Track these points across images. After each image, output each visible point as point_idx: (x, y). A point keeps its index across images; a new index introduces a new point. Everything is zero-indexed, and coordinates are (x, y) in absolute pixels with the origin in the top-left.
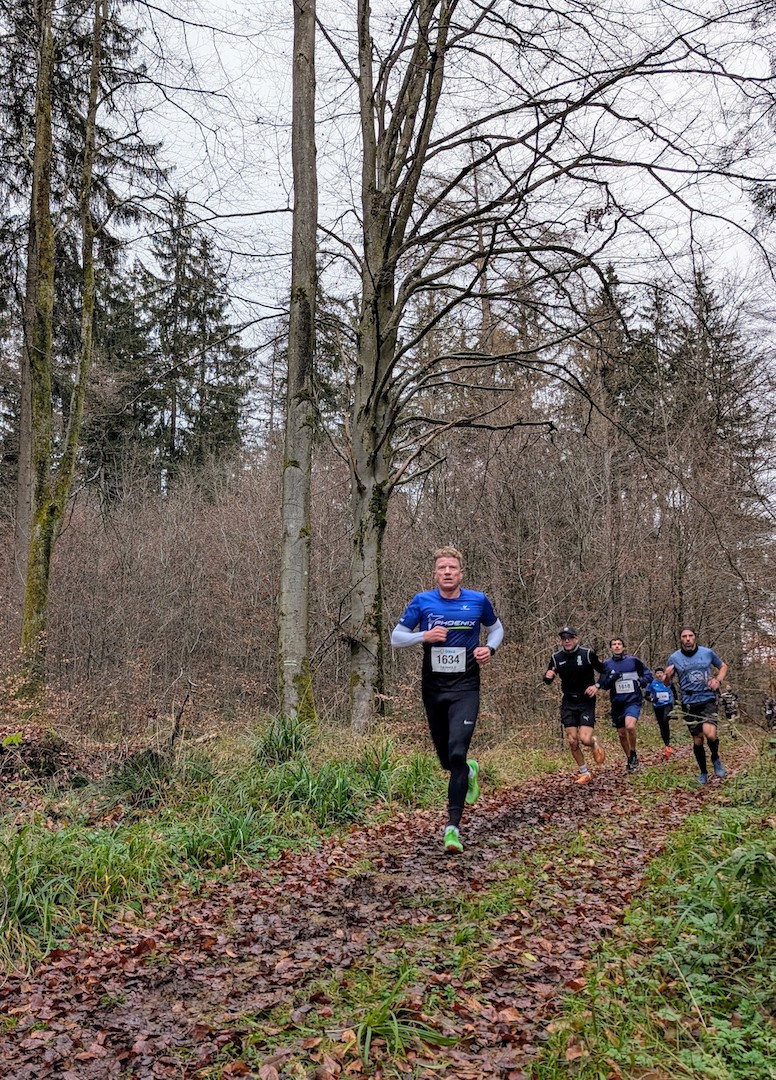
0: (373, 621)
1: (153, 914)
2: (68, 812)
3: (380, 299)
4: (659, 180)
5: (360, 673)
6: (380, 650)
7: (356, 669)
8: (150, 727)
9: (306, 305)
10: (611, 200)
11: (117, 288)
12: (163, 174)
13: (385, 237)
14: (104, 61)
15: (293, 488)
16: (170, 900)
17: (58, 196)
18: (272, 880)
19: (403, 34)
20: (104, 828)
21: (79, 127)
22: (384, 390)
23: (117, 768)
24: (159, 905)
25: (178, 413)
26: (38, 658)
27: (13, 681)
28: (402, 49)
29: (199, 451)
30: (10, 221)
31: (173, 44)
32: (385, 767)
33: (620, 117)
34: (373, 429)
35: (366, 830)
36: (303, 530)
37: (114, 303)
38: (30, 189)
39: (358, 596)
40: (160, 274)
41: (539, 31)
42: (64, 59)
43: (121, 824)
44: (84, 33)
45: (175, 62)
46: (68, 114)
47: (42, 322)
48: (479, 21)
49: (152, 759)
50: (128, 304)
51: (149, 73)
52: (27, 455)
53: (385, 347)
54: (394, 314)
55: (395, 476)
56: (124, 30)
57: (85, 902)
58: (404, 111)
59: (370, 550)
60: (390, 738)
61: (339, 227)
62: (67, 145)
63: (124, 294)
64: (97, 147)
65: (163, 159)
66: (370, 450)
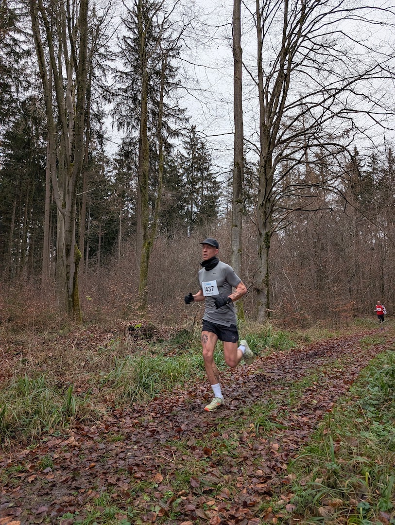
0: (265, 282)
1: (187, 386)
2: (157, 351)
3: (266, 164)
4: (372, 117)
5: (261, 301)
6: (268, 293)
7: (259, 300)
8: (185, 321)
9: (240, 168)
10: (353, 125)
11: (171, 161)
12: (187, 120)
13: (268, 142)
14: (165, 80)
15: (235, 235)
16: (193, 382)
17: (150, 129)
18: (228, 375)
19: (275, 67)
20: (170, 357)
21: (157, 104)
22: (269, 198)
23: (173, 336)
24: (189, 383)
25: (193, 206)
26: (145, 296)
27: (137, 304)
28: (274, 72)
29: (201, 220)
30: (133, 139)
31: (190, 73)
32: (269, 336)
33: (356, 94)
34: (265, 212)
35: (261, 358)
36: (239, 250)
37: (170, 166)
38: (140, 127)
39: (259, 273)
40: (187, 156)
41: (326, 62)
42: (151, 80)
43: (176, 356)
44: (158, 70)
45: (191, 80)
46: (153, 100)
47: (145, 176)
48: (304, 59)
49: (186, 332)
50: (175, 167)
51: (182, 84)
52: (140, 223)
53: (268, 181)
54: (272, 170)
55: (273, 229)
56: (172, 67)
57: (164, 382)
58: (275, 94)
59: (264, 256)
60: (271, 325)
61: (251, 138)
62: (153, 111)
63: (174, 163)
64: (163, 111)
65: (187, 114)
66: (264, 220)
